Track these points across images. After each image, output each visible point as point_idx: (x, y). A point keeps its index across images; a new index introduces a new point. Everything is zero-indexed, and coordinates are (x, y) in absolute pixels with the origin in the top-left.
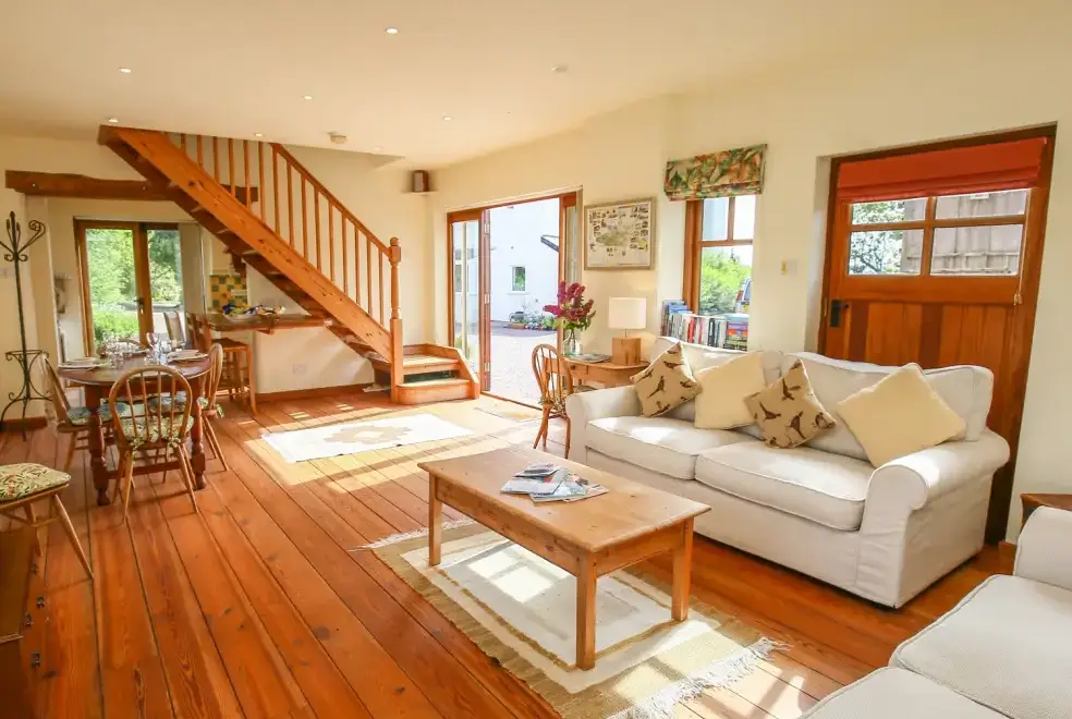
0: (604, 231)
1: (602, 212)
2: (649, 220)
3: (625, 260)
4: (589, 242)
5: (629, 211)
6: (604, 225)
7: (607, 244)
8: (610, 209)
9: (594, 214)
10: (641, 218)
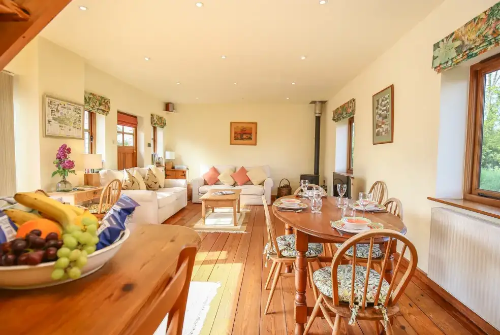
0: (57, 115)
1: (57, 103)
2: (82, 116)
3: (71, 134)
4: (47, 119)
5: (72, 107)
6: (58, 111)
7: (59, 122)
8: (62, 103)
9: (51, 102)
10: (79, 113)
